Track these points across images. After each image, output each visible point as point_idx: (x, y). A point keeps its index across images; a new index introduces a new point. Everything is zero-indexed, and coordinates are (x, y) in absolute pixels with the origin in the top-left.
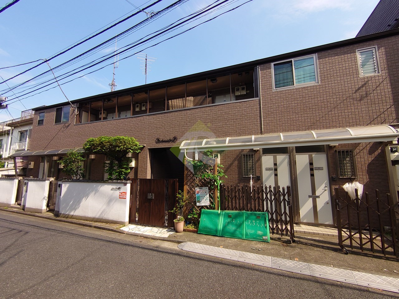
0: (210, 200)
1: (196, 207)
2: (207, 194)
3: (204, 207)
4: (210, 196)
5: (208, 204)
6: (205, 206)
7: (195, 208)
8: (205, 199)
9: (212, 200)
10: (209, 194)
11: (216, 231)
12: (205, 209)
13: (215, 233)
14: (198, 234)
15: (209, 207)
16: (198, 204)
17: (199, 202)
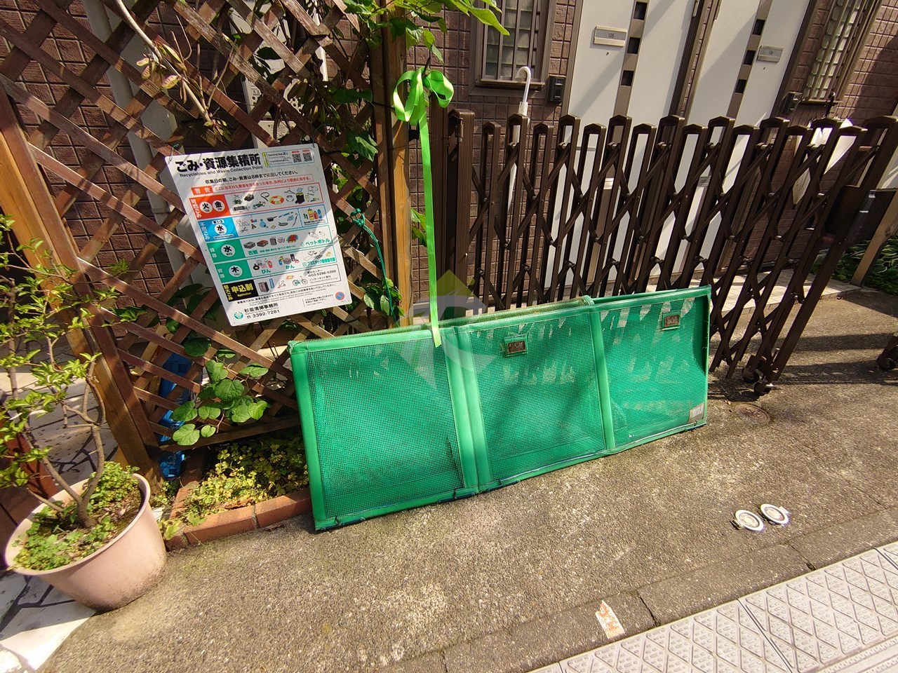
0: (350, 265)
1: (220, 337)
2: (317, 216)
3: (308, 325)
4: (343, 227)
5: (340, 296)
6: (309, 316)
7: (220, 347)
8: (303, 257)
9: (365, 261)
10: (338, 213)
11: (454, 463)
12: (312, 336)
13: (447, 479)
14: (320, 531)
15: (344, 316)
16: (239, 313)
17: (254, 293)
